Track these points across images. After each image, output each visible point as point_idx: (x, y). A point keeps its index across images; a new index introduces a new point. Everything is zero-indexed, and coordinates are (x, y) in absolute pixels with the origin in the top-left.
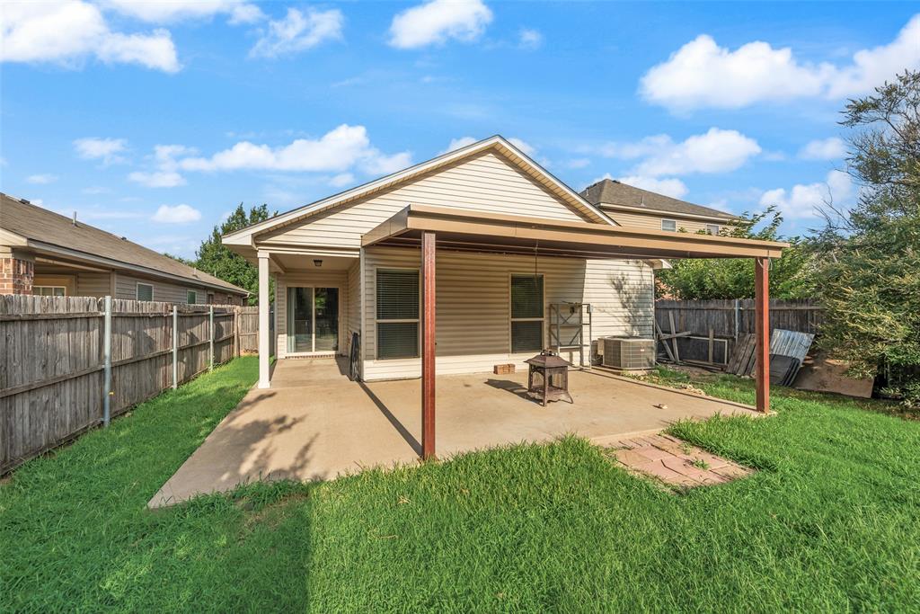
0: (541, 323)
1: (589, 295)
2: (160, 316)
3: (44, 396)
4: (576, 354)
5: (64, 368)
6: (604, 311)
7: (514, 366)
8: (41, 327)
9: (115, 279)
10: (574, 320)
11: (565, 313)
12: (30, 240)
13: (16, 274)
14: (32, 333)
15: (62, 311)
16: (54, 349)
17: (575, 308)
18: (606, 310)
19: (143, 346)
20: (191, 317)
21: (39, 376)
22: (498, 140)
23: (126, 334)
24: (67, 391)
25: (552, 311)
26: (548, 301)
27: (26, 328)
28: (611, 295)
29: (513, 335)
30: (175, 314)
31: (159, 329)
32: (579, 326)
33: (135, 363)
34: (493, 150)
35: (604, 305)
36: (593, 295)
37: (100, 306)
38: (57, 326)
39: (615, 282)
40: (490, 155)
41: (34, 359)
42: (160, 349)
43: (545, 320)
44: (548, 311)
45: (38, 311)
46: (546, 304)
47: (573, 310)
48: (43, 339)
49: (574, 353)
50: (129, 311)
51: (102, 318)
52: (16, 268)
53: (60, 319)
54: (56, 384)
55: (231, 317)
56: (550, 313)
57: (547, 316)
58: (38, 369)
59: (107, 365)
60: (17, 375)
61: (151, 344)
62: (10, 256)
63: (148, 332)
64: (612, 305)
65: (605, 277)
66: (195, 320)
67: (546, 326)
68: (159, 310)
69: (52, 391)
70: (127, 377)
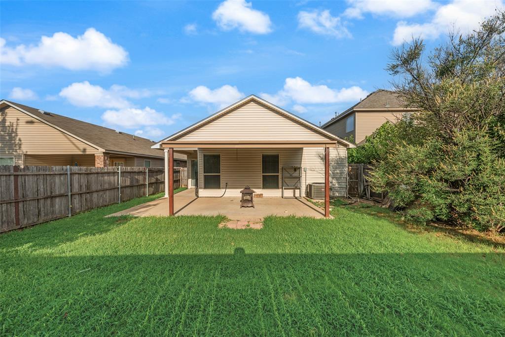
0: (278, 176)
1: (304, 163)
2: (141, 172)
3: (101, 193)
4: (297, 191)
5: (106, 186)
6: (314, 171)
7: (262, 194)
8: (100, 175)
9: (136, 159)
10: (296, 174)
11: (292, 172)
12: (106, 150)
13: (104, 160)
14: (97, 177)
15: (106, 171)
16: (103, 181)
17: (297, 169)
18: (316, 170)
19: (135, 181)
20: (157, 172)
21: (99, 188)
22: (253, 97)
23: (128, 177)
24: (108, 193)
25: (284, 170)
26: (281, 166)
27: (96, 175)
28: (318, 163)
29: (263, 181)
30: (147, 171)
31: (141, 176)
32: (299, 178)
33: (131, 186)
34: (253, 100)
35: (314, 167)
36: (307, 163)
37: (118, 169)
38: (104, 175)
39: (321, 156)
40: (252, 103)
41: (98, 183)
42: (141, 182)
43: (280, 175)
44: (281, 170)
45: (99, 171)
46: (280, 167)
47: (295, 169)
48: (100, 178)
49: (296, 190)
50: (129, 170)
51: (118, 172)
52: (104, 158)
53: (105, 173)
54: (105, 190)
55: (179, 172)
56: (282, 171)
57: (281, 173)
58: (99, 186)
59: (119, 187)
60: (94, 187)
61: (137, 181)
62: (103, 155)
63: (136, 177)
64: (319, 167)
65: (315, 153)
66: (158, 173)
67: (280, 177)
68: (141, 170)
69: (103, 192)
70: (128, 191)
